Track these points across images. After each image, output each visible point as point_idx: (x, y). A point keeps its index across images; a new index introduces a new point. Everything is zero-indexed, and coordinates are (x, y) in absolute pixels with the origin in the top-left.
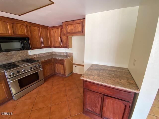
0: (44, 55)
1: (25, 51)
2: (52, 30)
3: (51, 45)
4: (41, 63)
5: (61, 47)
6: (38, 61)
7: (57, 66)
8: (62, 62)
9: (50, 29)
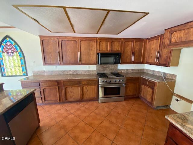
0: (132, 72)
1: (116, 65)
2: (149, 42)
3: (142, 61)
4: (125, 79)
5: (156, 64)
6: (123, 76)
7: (144, 88)
8: (152, 85)
9: (147, 42)
